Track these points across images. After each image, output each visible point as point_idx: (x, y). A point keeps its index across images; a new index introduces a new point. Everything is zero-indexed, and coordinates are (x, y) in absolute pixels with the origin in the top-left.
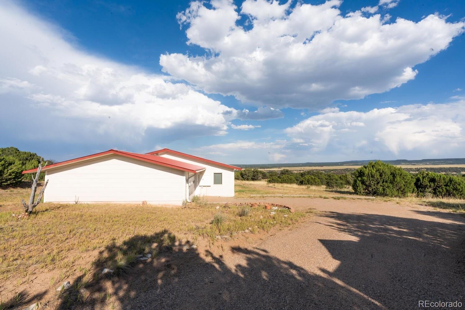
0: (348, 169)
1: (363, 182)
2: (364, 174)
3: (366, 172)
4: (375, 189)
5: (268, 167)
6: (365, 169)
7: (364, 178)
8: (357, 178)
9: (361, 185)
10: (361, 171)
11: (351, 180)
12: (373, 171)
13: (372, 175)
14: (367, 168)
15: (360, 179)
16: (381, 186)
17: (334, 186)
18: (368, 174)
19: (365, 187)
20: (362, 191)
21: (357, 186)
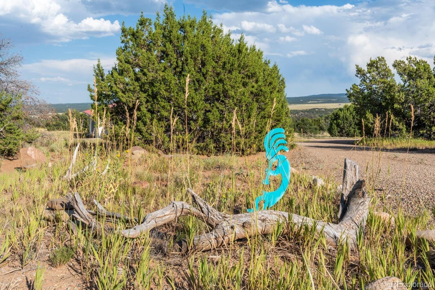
0: (315, 109)
1: (338, 125)
2: (339, 117)
3: (341, 114)
4: (347, 131)
6: (340, 112)
7: (339, 121)
8: (333, 121)
9: (336, 128)
10: (337, 113)
11: (324, 126)
12: (347, 114)
13: (346, 117)
14: (343, 111)
15: (335, 122)
16: (353, 128)
17: (308, 132)
18: (343, 117)
19: (339, 129)
20: (337, 133)
21: (333, 129)
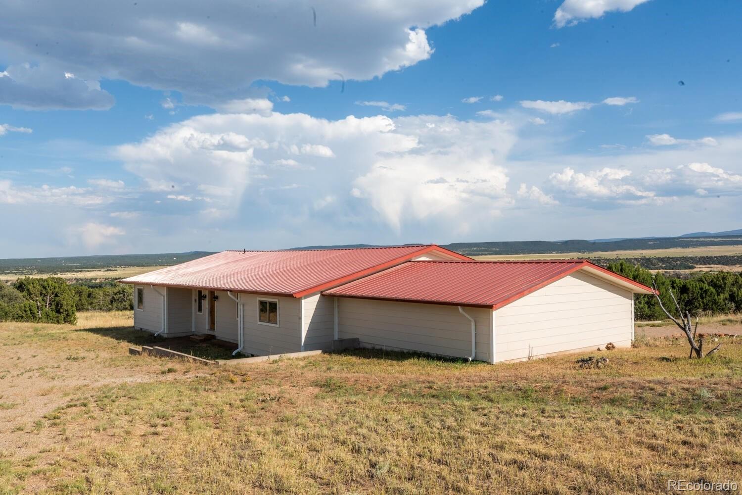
5: (68, 267)
